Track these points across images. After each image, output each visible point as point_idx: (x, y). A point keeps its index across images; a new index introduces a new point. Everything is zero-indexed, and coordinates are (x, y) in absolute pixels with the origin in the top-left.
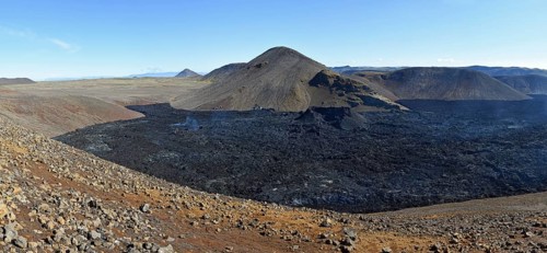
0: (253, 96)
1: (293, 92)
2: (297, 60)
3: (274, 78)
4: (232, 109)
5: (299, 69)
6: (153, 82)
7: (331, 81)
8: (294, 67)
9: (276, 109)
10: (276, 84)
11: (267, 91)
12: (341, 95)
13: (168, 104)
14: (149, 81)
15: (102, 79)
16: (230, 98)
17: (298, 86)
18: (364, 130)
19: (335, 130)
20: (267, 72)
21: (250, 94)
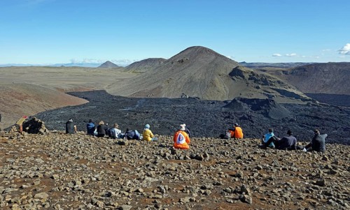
0: (179, 86)
1: (213, 84)
2: (213, 57)
3: (195, 71)
4: (163, 97)
5: (216, 65)
6: (82, 71)
7: (247, 76)
8: (212, 62)
9: (200, 97)
10: (198, 77)
11: (191, 82)
12: (258, 88)
13: (104, 91)
14: (78, 70)
15: (32, 67)
16: (160, 87)
17: (217, 79)
18: (292, 120)
19: (265, 118)
20: (189, 66)
21: (177, 84)
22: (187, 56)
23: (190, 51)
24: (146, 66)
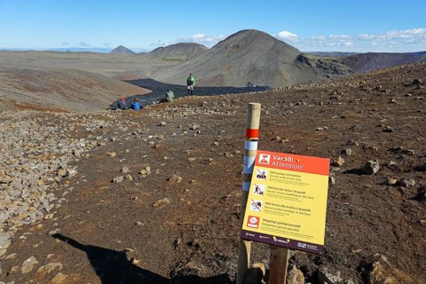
0: (242, 74)
2: (272, 43)
3: (256, 58)
4: (228, 85)
5: (278, 52)
8: (272, 49)
11: (254, 70)
16: (221, 76)
17: (281, 67)
20: (247, 52)
21: (239, 72)
22: (242, 40)
23: (243, 35)
24: (178, 52)
